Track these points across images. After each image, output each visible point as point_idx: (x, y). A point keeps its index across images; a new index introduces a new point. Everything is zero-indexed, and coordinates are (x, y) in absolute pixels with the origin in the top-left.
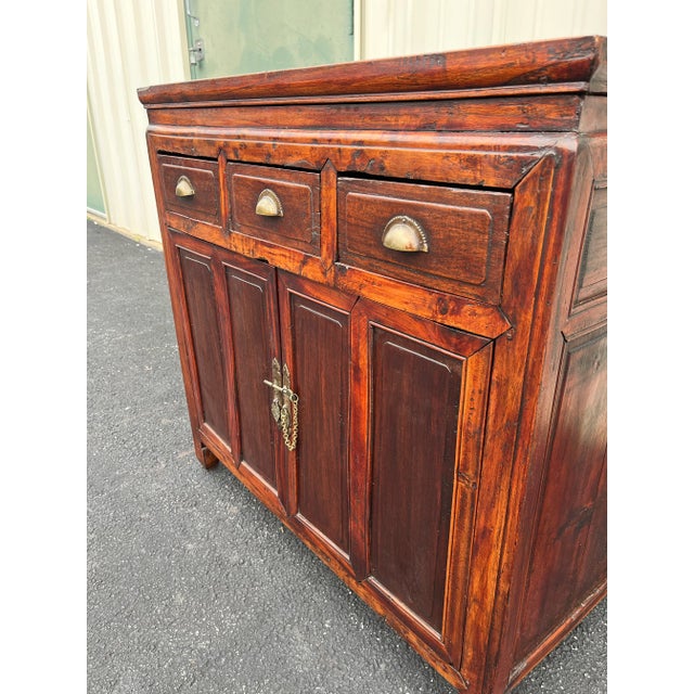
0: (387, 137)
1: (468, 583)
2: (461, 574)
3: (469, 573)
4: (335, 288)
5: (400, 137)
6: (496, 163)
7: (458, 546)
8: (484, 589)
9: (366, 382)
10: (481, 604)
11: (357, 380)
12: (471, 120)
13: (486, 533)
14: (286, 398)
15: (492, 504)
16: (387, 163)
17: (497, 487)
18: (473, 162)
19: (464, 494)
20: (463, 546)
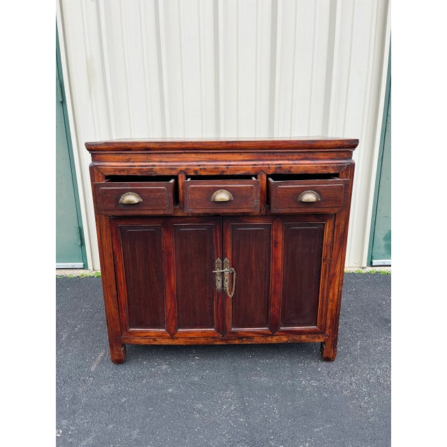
0: (291, 162)
1: (328, 296)
2: (325, 295)
3: (328, 293)
4: (266, 215)
5: (297, 162)
6: (333, 167)
7: (324, 286)
8: (334, 295)
9: (280, 246)
10: (333, 301)
11: (276, 246)
12: (321, 157)
13: (334, 274)
14: (227, 273)
15: (336, 263)
16: (292, 170)
17: (338, 257)
18: (326, 167)
19: (326, 266)
20: (326, 284)
